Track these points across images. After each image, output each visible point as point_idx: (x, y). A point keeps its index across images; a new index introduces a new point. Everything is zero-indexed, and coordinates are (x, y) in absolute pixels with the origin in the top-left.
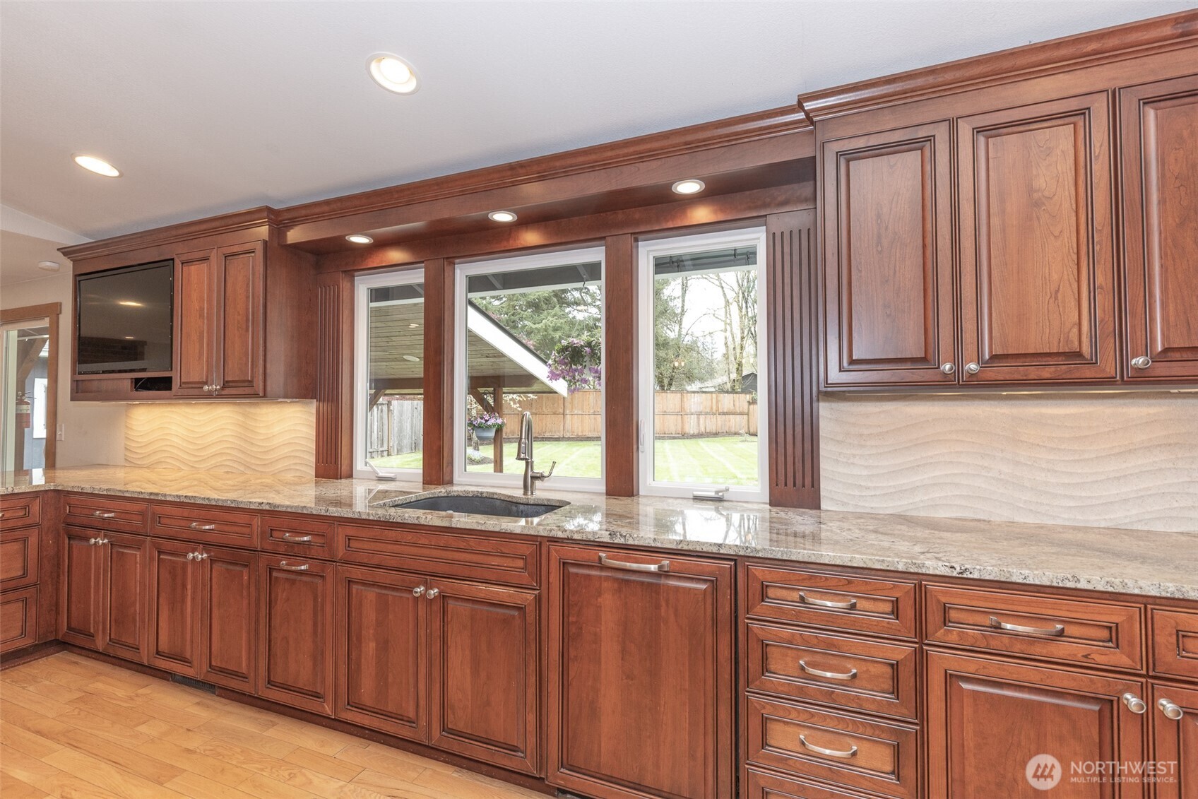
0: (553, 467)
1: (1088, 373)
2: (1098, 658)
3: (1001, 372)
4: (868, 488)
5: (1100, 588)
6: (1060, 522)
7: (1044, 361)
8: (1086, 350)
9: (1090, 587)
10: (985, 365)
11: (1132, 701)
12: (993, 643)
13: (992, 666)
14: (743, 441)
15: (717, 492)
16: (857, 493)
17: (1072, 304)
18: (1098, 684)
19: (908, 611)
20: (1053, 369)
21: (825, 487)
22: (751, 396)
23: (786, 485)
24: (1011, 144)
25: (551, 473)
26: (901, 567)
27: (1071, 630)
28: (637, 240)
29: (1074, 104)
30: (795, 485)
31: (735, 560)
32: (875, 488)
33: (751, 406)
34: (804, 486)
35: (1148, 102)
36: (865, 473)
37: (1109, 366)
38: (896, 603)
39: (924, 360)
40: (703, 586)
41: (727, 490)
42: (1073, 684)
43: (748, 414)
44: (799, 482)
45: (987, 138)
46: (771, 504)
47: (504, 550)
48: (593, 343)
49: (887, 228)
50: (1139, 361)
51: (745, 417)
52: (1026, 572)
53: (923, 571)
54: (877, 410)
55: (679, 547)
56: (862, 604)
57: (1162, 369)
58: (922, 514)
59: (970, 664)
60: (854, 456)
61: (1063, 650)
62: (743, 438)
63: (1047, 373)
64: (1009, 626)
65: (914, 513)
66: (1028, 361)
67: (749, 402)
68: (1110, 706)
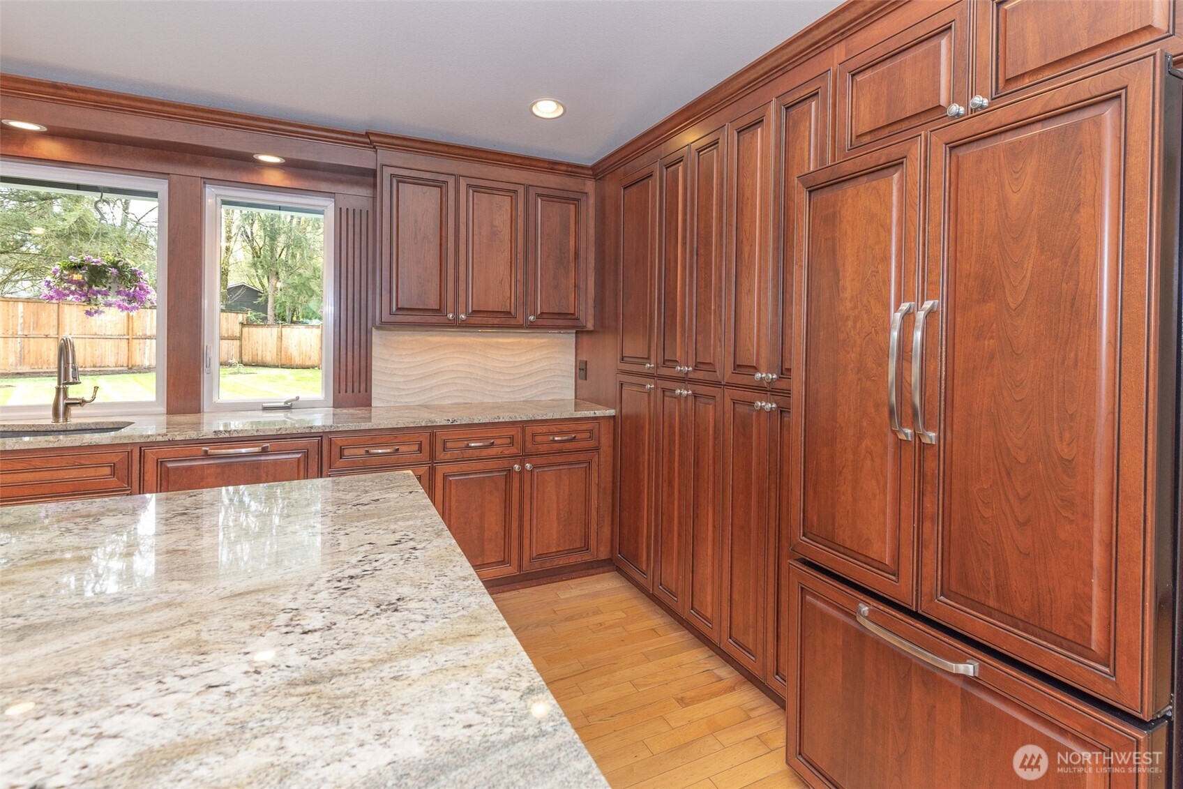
0: (95, 392)
1: (513, 322)
2: (506, 452)
3: (477, 320)
4: (404, 390)
5: (507, 420)
6: (504, 400)
7: (495, 315)
8: (513, 311)
9: (503, 420)
10: (468, 315)
11: (517, 467)
12: (466, 455)
13: (464, 466)
14: (235, 373)
15: (286, 403)
16: (396, 393)
17: (508, 287)
18: (504, 464)
19: (426, 447)
20: (498, 319)
21: (376, 391)
22: (245, 316)
23: (346, 392)
24: (483, 199)
25: (94, 398)
26: (423, 424)
27: (497, 442)
28: (205, 183)
29: (511, 187)
30: (353, 392)
31: (321, 437)
32: (408, 389)
33: (246, 330)
34: (360, 392)
35: (539, 195)
36: (402, 380)
37: (520, 320)
38: (420, 445)
39: (439, 310)
40: (299, 456)
41: (298, 398)
42: (497, 466)
43: (240, 339)
44: (356, 390)
45: (474, 191)
46: (334, 407)
47: (83, 462)
48: (120, 264)
49: (420, 230)
50: (532, 318)
51: (237, 343)
52: (480, 418)
53: (435, 424)
54: (411, 338)
55: (279, 433)
56: (403, 449)
57: (540, 322)
58: (436, 403)
59: (455, 468)
60: (396, 369)
61: (492, 451)
62: (235, 370)
63: (496, 321)
64: (473, 445)
65: (432, 403)
66: (489, 315)
67: (242, 324)
68: (510, 471)
